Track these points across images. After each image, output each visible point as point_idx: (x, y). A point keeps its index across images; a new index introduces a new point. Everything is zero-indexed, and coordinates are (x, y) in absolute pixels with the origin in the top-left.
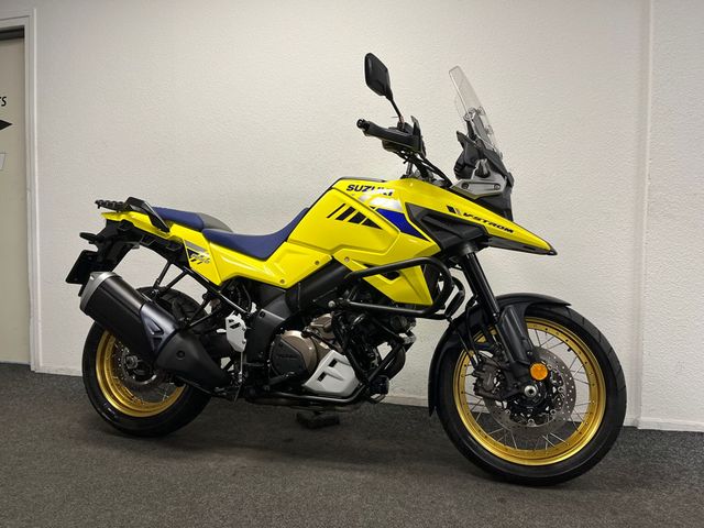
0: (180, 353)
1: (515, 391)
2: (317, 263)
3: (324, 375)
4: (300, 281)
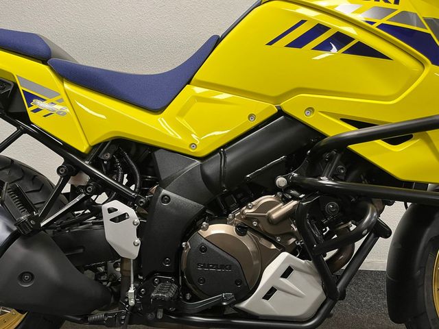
0: (26, 274)
2: (251, 116)
3: (272, 291)
4: (224, 147)
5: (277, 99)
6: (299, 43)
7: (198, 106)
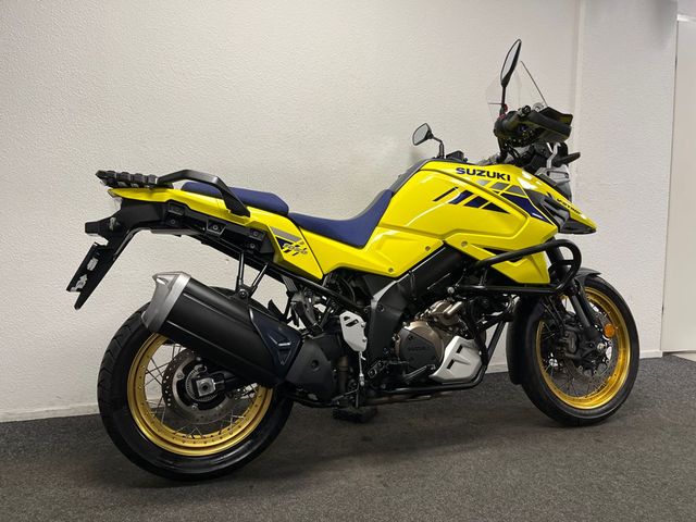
1: (589, 350)
2: (428, 248)
3: (452, 362)
4: (411, 269)
5: (442, 237)
6: (456, 202)
7: (388, 242)
